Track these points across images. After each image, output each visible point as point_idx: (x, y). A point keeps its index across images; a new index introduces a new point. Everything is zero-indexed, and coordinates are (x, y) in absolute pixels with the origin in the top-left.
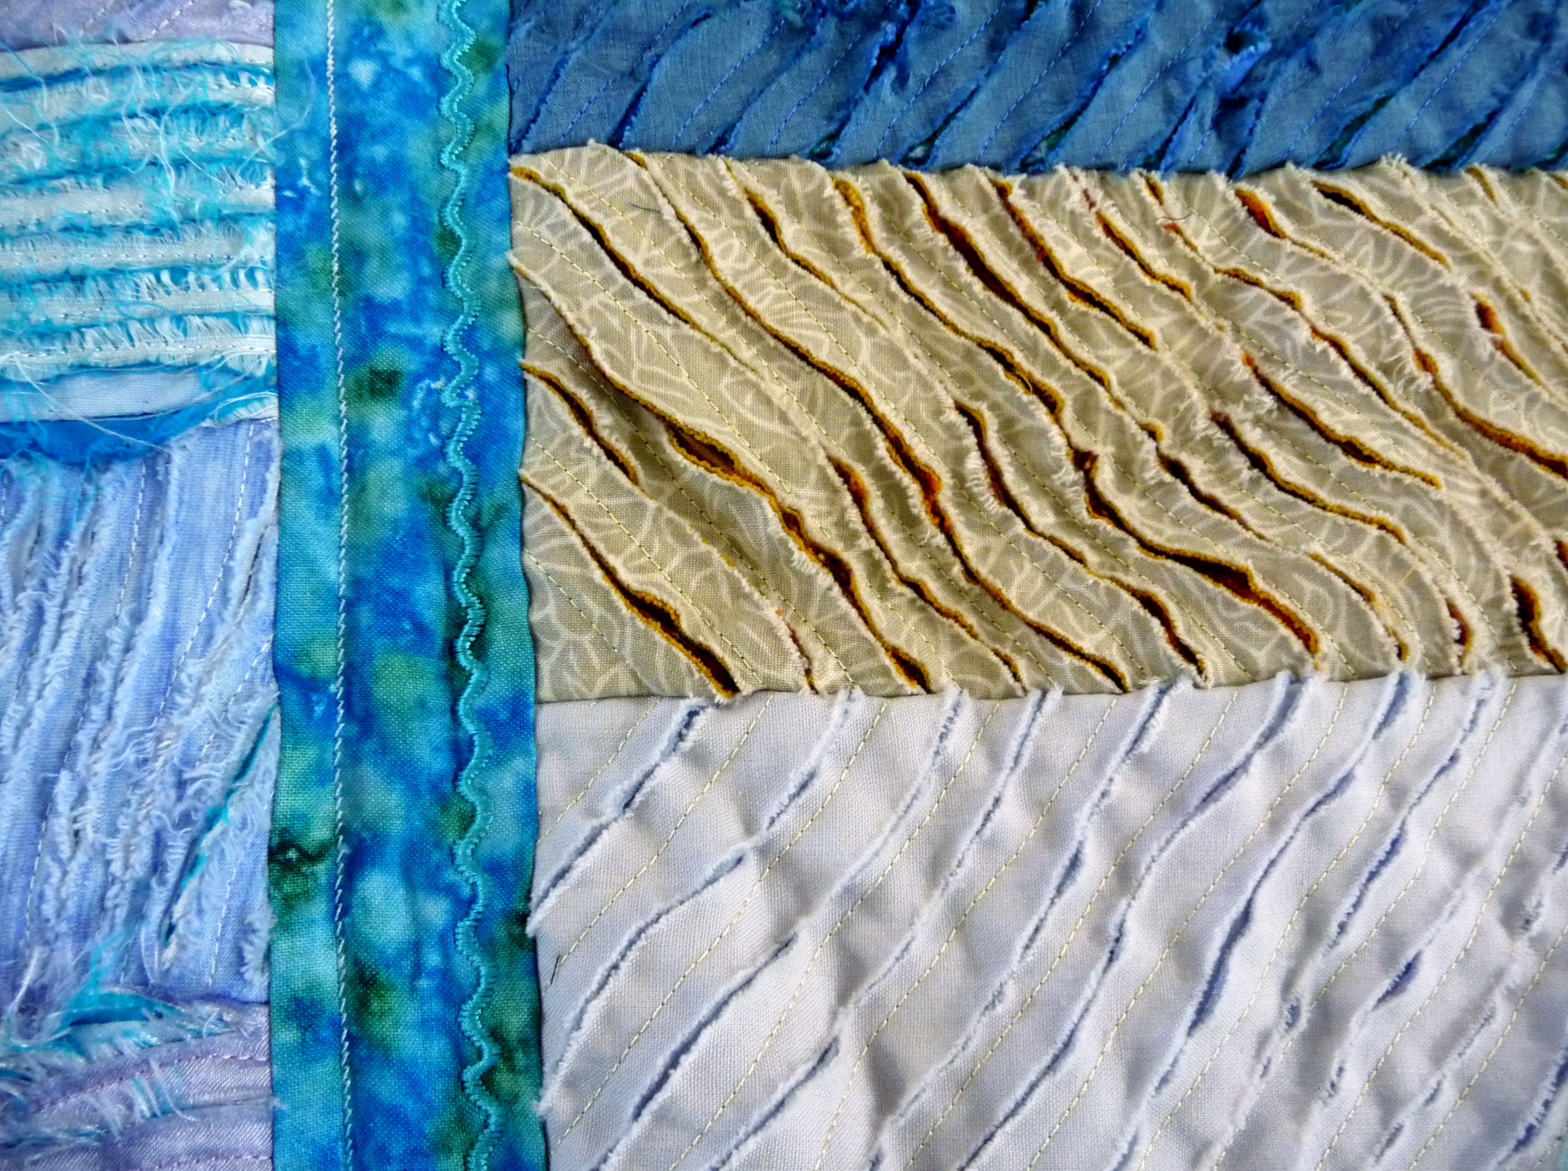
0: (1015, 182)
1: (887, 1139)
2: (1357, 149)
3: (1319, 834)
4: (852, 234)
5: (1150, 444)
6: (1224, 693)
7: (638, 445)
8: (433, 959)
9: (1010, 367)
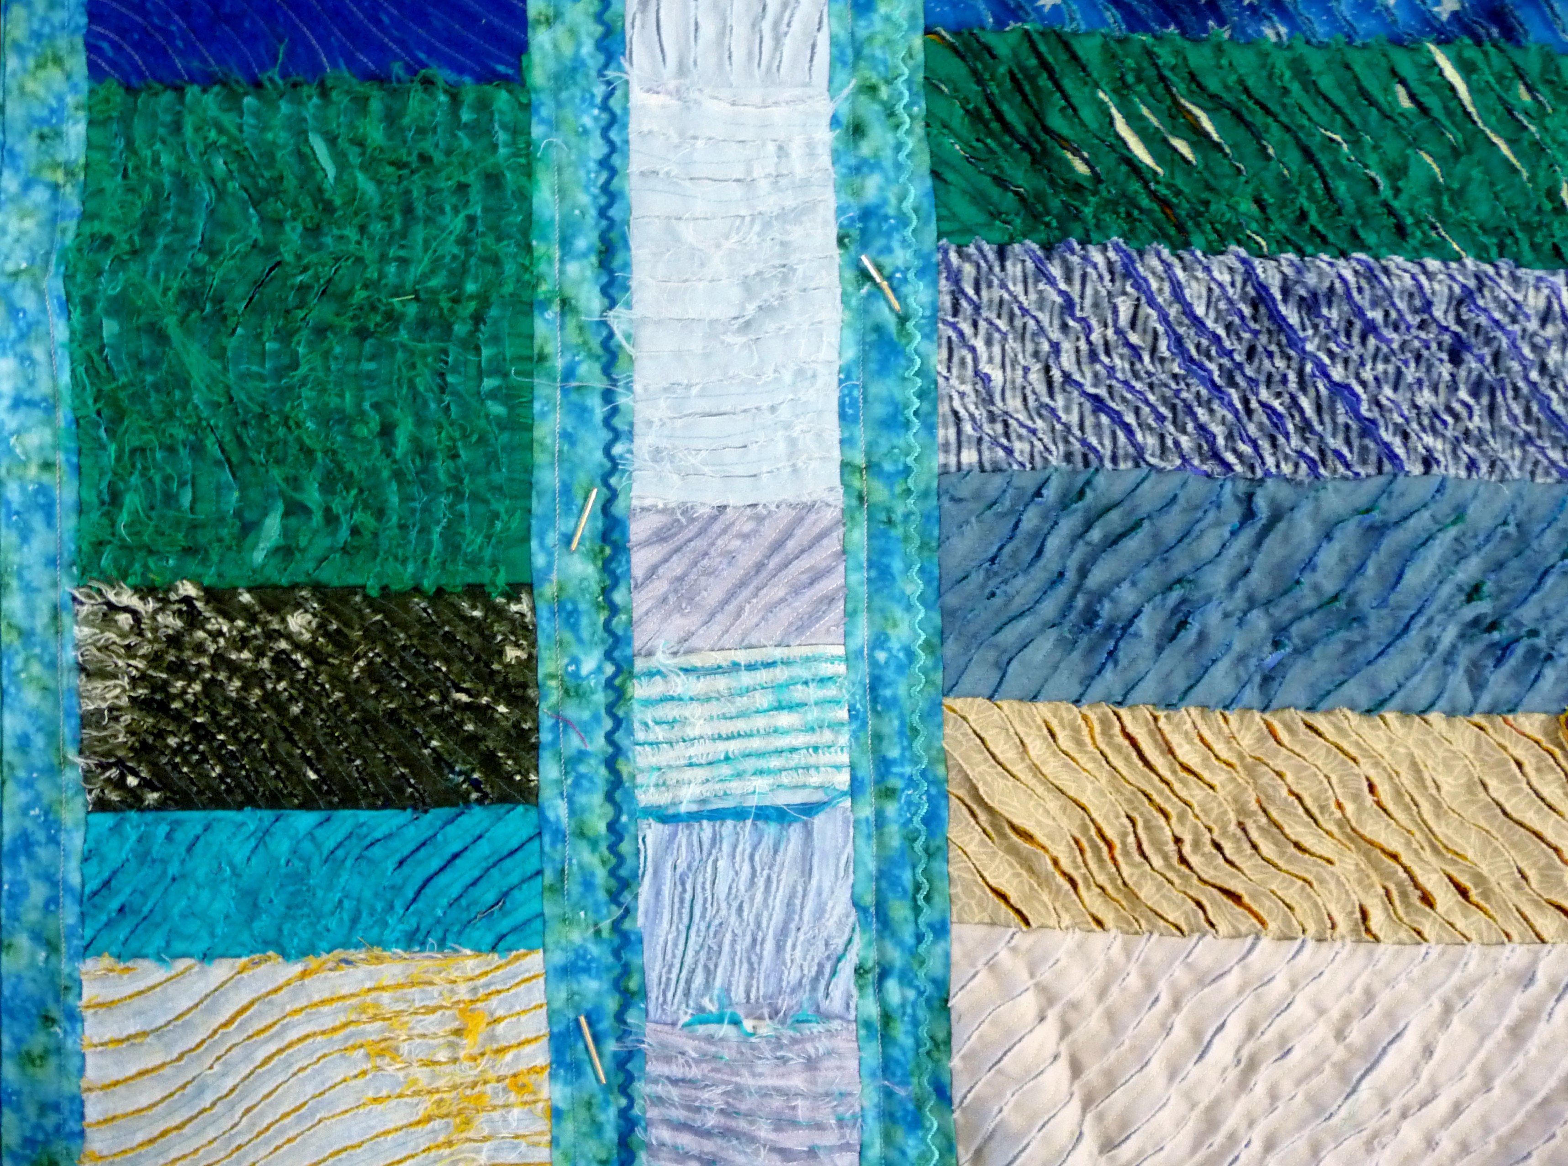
0: (1161, 714)
1: (1076, 1087)
2: (1323, 705)
3: (1258, 998)
4: (1088, 740)
5: (1208, 835)
6: (1226, 941)
7: (994, 825)
8: (909, 1010)
9: (1150, 800)
